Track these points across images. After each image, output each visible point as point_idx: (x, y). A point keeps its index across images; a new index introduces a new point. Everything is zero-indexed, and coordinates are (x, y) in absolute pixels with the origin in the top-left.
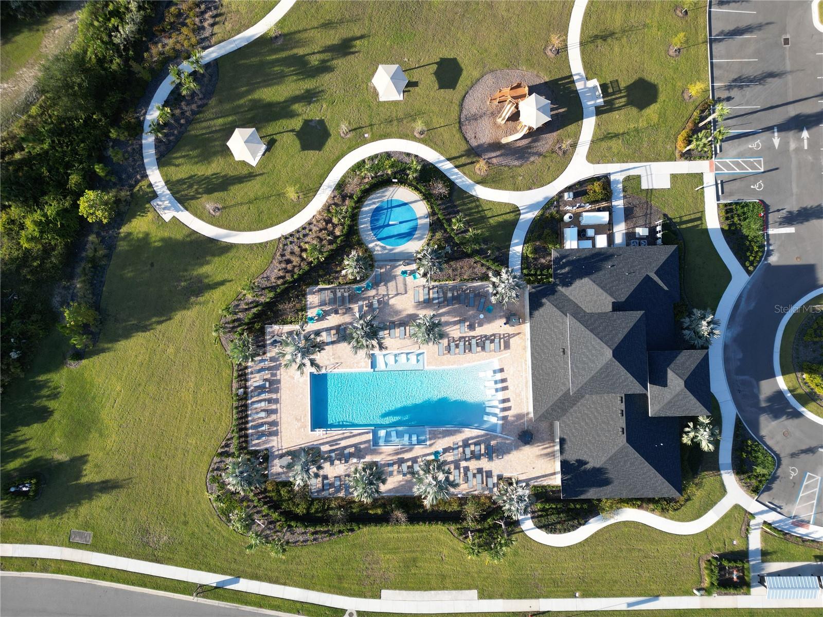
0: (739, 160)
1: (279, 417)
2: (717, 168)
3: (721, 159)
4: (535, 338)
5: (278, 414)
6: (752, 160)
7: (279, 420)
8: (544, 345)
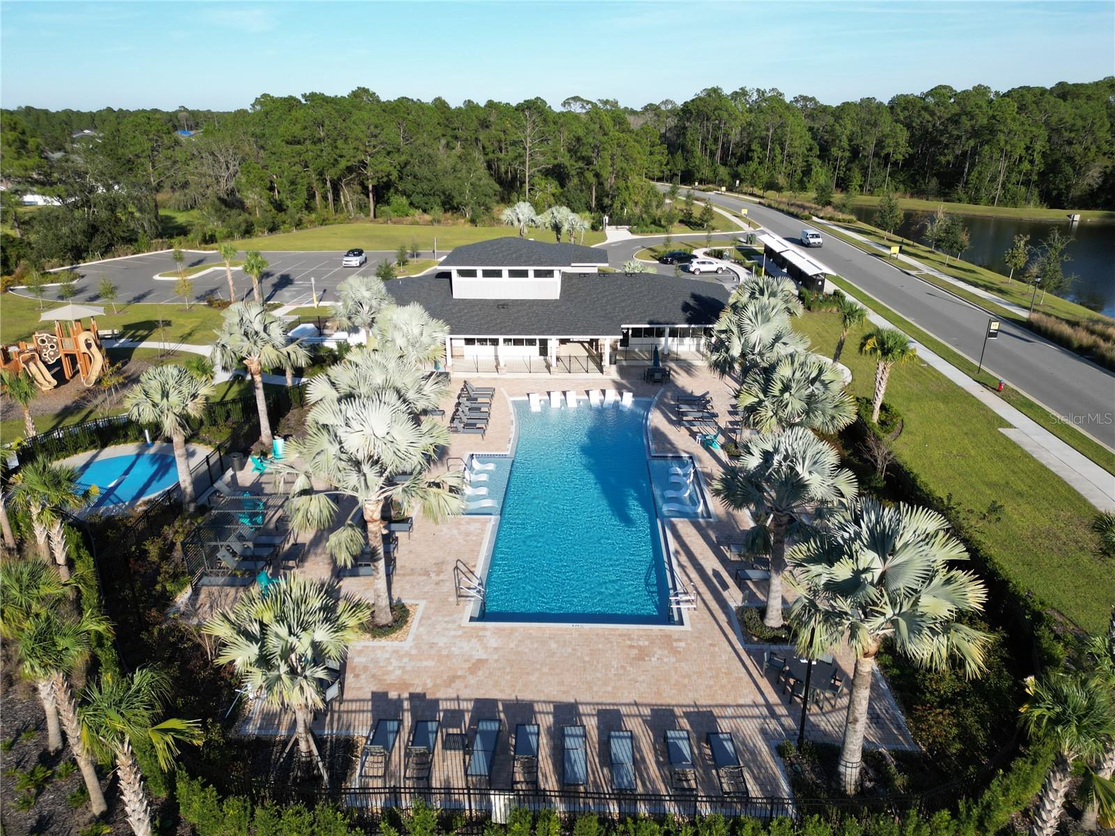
1: (634, 710)
5: (623, 710)
7: (647, 711)
8: (488, 322)
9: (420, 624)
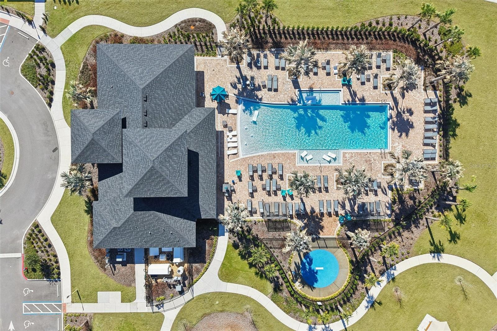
0: (42, 312)
2: (60, 306)
3: (57, 314)
6: (32, 313)
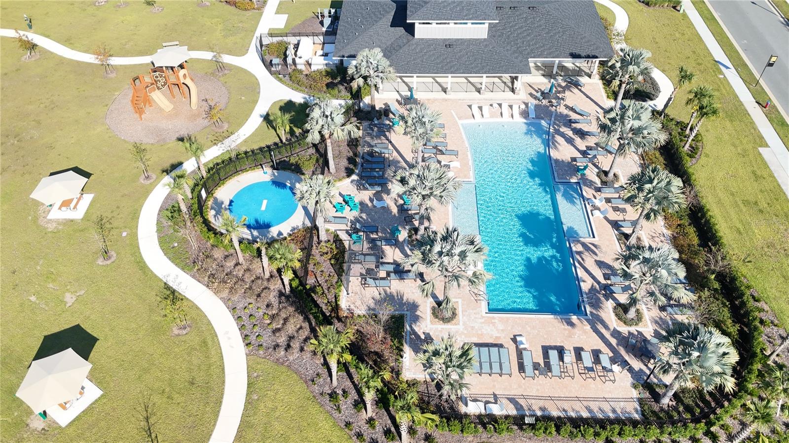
4: (433, 70)
8: (442, 62)
9: (464, 315)
